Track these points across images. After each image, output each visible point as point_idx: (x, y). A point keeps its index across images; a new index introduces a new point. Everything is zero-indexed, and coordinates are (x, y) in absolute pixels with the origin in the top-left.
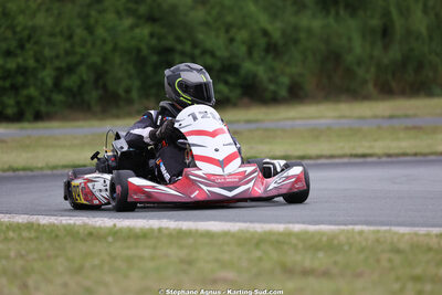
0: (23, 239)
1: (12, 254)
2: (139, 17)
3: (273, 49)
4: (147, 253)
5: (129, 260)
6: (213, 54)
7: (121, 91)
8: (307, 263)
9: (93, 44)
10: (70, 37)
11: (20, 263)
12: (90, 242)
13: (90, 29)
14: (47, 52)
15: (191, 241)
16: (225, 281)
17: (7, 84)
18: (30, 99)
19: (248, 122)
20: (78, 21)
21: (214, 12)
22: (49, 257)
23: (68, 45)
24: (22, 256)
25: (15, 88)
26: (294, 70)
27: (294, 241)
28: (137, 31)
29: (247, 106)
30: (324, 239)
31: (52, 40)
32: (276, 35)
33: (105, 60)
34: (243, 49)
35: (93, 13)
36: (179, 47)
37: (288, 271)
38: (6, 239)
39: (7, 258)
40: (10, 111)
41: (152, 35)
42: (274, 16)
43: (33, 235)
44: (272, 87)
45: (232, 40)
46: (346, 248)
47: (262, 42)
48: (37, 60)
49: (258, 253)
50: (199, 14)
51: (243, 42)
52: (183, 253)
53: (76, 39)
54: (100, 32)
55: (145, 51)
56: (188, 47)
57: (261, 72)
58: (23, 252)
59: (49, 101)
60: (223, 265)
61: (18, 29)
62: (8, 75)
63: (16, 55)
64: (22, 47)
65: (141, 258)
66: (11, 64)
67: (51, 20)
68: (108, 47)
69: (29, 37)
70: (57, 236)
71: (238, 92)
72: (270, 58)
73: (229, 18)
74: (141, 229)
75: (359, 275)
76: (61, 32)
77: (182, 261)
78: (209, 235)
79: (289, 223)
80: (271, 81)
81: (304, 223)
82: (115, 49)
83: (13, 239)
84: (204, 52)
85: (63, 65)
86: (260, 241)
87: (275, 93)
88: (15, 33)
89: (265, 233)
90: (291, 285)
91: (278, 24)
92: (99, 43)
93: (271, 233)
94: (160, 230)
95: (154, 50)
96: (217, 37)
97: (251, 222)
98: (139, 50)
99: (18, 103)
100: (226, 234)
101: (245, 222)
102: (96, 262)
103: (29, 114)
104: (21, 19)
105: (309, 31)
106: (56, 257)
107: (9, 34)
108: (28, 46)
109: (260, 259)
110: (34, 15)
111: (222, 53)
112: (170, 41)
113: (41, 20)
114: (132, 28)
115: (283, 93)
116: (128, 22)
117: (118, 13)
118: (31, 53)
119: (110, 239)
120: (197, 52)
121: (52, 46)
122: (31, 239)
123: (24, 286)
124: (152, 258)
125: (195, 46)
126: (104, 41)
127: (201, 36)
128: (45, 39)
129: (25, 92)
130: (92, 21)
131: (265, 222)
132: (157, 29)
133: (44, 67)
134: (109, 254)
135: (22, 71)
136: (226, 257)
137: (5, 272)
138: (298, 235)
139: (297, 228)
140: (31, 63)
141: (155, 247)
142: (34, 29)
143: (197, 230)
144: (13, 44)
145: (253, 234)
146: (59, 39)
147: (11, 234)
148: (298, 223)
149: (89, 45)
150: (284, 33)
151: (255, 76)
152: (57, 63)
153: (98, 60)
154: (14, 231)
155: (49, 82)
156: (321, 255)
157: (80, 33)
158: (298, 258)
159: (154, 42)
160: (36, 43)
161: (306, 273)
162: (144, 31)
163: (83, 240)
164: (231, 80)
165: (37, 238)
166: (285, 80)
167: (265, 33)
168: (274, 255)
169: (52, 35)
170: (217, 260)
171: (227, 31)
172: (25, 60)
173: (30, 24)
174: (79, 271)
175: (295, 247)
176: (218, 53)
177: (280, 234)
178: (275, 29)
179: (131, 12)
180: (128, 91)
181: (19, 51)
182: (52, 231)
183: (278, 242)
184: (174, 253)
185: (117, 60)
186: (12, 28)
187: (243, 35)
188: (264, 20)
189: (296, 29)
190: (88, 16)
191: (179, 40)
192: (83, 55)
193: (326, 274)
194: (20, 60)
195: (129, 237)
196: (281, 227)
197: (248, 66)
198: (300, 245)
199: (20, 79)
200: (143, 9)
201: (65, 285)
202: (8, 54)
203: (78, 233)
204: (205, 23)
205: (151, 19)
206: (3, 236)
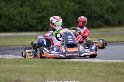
0: (43, 64)
1: (40, 68)
2: (76, 2)
3: (113, 11)
4: (78, 68)
5: (73, 70)
6: (96, 13)
7: (71, 23)
8: (123, 71)
9: (63, 10)
10: (56, 8)
11: (42, 70)
12: (62, 65)
13: (62, 6)
14: (50, 12)
15: (90, 65)
16: (100, 76)
17: (39, 21)
18: (45, 25)
19: (107, 32)
20: (59, 4)
21: (97, 1)
22: (50, 69)
23: (56, 10)
24: (43, 69)
25: (41, 22)
26: (119, 17)
27: (119, 65)
28: (75, 6)
29: (106, 27)
31: (51, 9)
32: (114, 8)
33: (66, 14)
35: (63, 1)
36: (87, 11)
37: (118, 73)
38: (39, 64)
39: (39, 69)
40: (40, 28)
41: (79, 7)
42: (114, 2)
43: (46, 63)
44: (113, 22)
45: (102, 9)
47: (110, 9)
48: (47, 14)
49: (109, 68)
50: (93, 2)
51: (105, 10)
52: (88, 68)
53: (58, 9)
54: (65, 6)
55: (78, 12)
56: (89, 11)
57: (110, 18)
58: (43, 68)
60: (99, 71)
62: (38, 18)
64: (43, 10)
65: (76, 69)
66: (40, 15)
67: (51, 3)
68: (67, 11)
69: (45, 8)
70: (53, 63)
71: (104, 23)
72: (112, 14)
73: (101, 3)
74: (76, 61)
76: (54, 7)
77: (88, 70)
78: (95, 63)
79: (118, 60)
80: (113, 20)
81: (122, 60)
82: (69, 11)
83: (40, 64)
84: (94, 12)
86: (110, 65)
87: (114, 24)
88: (41, 7)
89: (111, 62)
90: (118, 77)
91: (115, 5)
93: (113, 63)
94: (82, 61)
95: (80, 12)
96: (98, 8)
97: (107, 59)
98: (76, 12)
99: (42, 26)
100: (100, 63)
101: (105, 59)
102: (64, 70)
103: (45, 29)
104: (43, 3)
106: (53, 69)
107: (39, 7)
108: (45, 10)
109: (110, 70)
110: (46, 2)
111: (99, 13)
112: (85, 9)
113: (48, 3)
114: (74, 5)
115: (116, 24)
117: (70, 1)
118: (45, 12)
119: (68, 64)
120: (92, 12)
122: (45, 64)
123: (44, 77)
124: (79, 70)
125: (91, 10)
126: (66, 9)
127: (93, 8)
128: (50, 8)
129: (44, 23)
130: (63, 3)
131: (111, 60)
132: (81, 6)
134: (67, 68)
135: (43, 17)
136: (100, 69)
137: (38, 73)
138: (120, 63)
139: (120, 61)
140: (46, 15)
141: (80, 66)
142: (46, 6)
143: (92, 62)
144: (41, 10)
145: (108, 63)
146: (53, 9)
147: (40, 62)
148: (120, 60)
149: (62, 10)
150: (116, 7)
151: (108, 19)
153: (64, 14)
154: (41, 62)
157: (59, 7)
158: (121, 70)
159: (80, 9)
160: (47, 9)
161: (123, 74)
162: (77, 6)
163: (60, 64)
164: (102, 20)
165: (47, 64)
166: (117, 20)
167: (111, 7)
168: (114, 69)
169: (51, 7)
170: (97, 70)
171: (101, 6)
172: (44, 14)
173: (45, 4)
174: (59, 73)
175: (120, 67)
176: (98, 13)
177: (115, 63)
178: (114, 6)
180: (73, 23)
181: (42, 12)
182: (51, 62)
183: (115, 65)
184: (86, 68)
185: (70, 14)
186: (40, 5)
187: (105, 7)
188: (111, 3)
189: (120, 6)
190: (61, 2)
191: (87, 9)
192: (60, 13)
194: (42, 14)
195: (73, 64)
196: (116, 61)
197: (106, 16)
199: (42, 20)
201: (55, 77)
202: (39, 12)
203: (59, 62)
204: (95, 4)
205: (79, 3)
206: (38, 63)
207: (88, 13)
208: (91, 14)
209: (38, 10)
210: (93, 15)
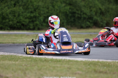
0: (27, 61)
1: (23, 65)
2: (67, 4)
3: (102, 13)
4: (59, 65)
5: (54, 68)
6: (86, 14)
8: (101, 70)
9: (54, 10)
10: (48, 8)
11: (25, 67)
12: (45, 62)
13: (53, 6)
14: (42, 12)
15: (72, 63)
16: (78, 73)
17: (31, 20)
18: (37, 25)
20: (50, 4)
21: (87, 3)
22: (33, 66)
23: (47, 10)
27: (99, 64)
28: (66, 7)
29: (95, 28)
30: (107, 63)
32: (103, 10)
34: (94, 13)
35: (54, 2)
36: (77, 12)
37: (96, 71)
41: (70, 9)
42: (103, 5)
43: (30, 60)
45: (91, 11)
46: (113, 66)
47: (99, 11)
48: (39, 14)
49: (89, 67)
50: (83, 3)
51: (94, 11)
52: (69, 66)
53: (50, 9)
54: (56, 7)
55: (68, 13)
56: (79, 12)
57: (99, 19)
58: (26, 64)
59: (42, 25)
60: (79, 69)
61: (34, 6)
62: (30, 18)
63: (33, 13)
64: (35, 10)
65: (57, 67)
66: (32, 15)
67: (43, 4)
68: (58, 11)
69: (37, 8)
70: (36, 61)
72: (101, 16)
73: (91, 5)
74: (59, 59)
75: (114, 73)
76: (46, 7)
77: (68, 68)
78: (77, 61)
82: (60, 12)
83: (25, 61)
84: (84, 14)
85: (46, 16)
86: (90, 63)
88: (33, 7)
89: (92, 61)
90: (96, 75)
91: (104, 7)
92: (56, 10)
95: (71, 13)
96: (87, 10)
98: (66, 12)
99: (33, 25)
100: (81, 61)
102: (45, 67)
104: (35, 3)
105: (112, 9)
106: (35, 66)
107: (32, 7)
108: (37, 10)
109: (89, 68)
110: (38, 2)
111: (89, 14)
112: (75, 10)
113: (41, 4)
114: (65, 6)
116: (64, 5)
117: (61, 2)
118: (37, 12)
119: (50, 62)
120: (82, 13)
121: (43, 11)
122: (29, 61)
124: (60, 67)
125: (81, 12)
126: (57, 10)
127: (83, 9)
128: (41, 9)
130: (54, 4)
132: (71, 7)
133: (41, 16)
134: (49, 66)
135: (35, 17)
137: (20, 69)
138: (101, 62)
139: (101, 60)
140: (37, 15)
141: (62, 64)
142: (38, 6)
144: (33, 10)
146: (45, 9)
147: (24, 59)
150: (105, 9)
152: (44, 15)
155: (42, 20)
156: (105, 68)
157: (51, 7)
158: (99, 68)
159: (70, 10)
160: (39, 10)
161: (100, 72)
162: (68, 7)
163: (43, 62)
164: (91, 21)
167: (100, 9)
168: (93, 67)
169: (43, 8)
171: (90, 8)
172: (36, 14)
173: (37, 4)
174: (40, 70)
175: (99, 65)
176: (87, 14)
177: (96, 62)
179: (64, 2)
180: (63, 23)
181: (34, 12)
182: (35, 59)
183: (95, 64)
184: (67, 66)
185: (60, 15)
186: (33, 5)
187: (94, 9)
188: (100, 6)
189: (108, 8)
190: (53, 3)
191: (77, 10)
192: (51, 13)
193: (106, 73)
194: (34, 14)
195: (55, 61)
196: (96, 60)
197: (95, 18)
198: (101, 65)
199: (34, 19)
200: (68, 2)
201: (36, 73)
202: (31, 12)
203: (42, 60)
204: (84, 6)
205: (70, 4)
206: (22, 60)
207: (78, 14)
208: (81, 15)
209: (30, 10)
210: (82, 16)
